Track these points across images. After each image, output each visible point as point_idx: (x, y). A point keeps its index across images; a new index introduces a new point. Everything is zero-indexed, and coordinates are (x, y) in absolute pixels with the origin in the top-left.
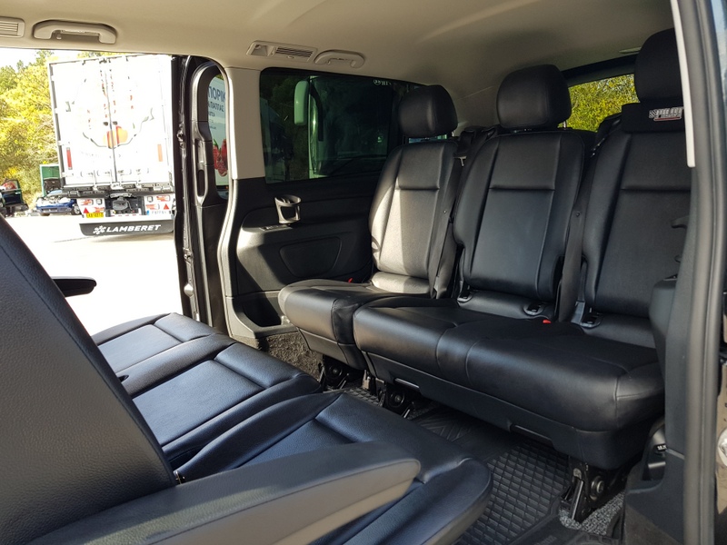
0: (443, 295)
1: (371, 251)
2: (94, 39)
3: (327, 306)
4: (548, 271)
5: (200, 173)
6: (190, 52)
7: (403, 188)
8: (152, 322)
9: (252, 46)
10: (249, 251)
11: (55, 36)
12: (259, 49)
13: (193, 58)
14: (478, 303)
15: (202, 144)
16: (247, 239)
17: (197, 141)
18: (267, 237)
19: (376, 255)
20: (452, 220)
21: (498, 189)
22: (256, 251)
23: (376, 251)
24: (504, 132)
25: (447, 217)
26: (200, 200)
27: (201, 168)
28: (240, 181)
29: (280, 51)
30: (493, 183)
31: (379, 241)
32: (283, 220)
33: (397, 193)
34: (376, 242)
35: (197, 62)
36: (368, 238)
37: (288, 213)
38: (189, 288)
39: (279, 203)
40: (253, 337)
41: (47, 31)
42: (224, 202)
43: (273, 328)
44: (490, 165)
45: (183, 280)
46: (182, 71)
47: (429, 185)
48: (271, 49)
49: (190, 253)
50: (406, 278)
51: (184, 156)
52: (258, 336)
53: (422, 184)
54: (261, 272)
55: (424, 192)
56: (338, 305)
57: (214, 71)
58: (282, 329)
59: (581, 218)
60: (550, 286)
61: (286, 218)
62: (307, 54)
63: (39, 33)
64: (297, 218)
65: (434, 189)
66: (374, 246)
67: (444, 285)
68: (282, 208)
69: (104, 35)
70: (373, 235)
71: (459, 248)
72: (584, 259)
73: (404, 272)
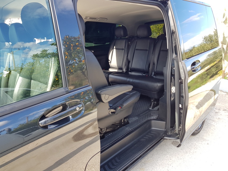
0: (126, 72)
1: (109, 63)
4: (147, 66)
7: (116, 49)
14: (133, 73)
20: (127, 56)
21: (137, 50)
24: (138, 38)
29: (90, 18)
30: (136, 48)
31: (110, 60)
44: (135, 45)
47: (122, 48)
48: (88, 18)
53: (120, 48)
55: (121, 50)
59: (153, 56)
60: (147, 69)
67: (126, 70)
71: (129, 62)
72: (154, 64)
73: (117, 67)
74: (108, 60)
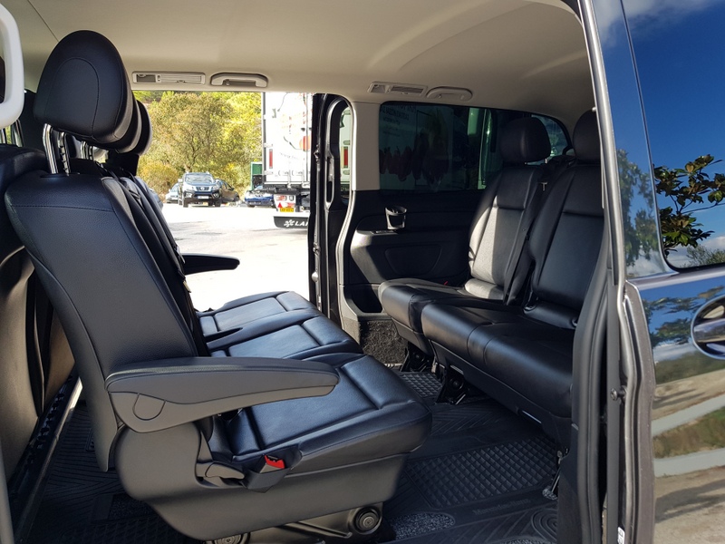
0: (513, 302)
1: (468, 259)
2: (252, 84)
3: (407, 298)
5: (329, 184)
6: (326, 92)
7: (500, 207)
8: (275, 296)
9: (372, 86)
10: (360, 249)
11: (225, 83)
12: (376, 88)
13: (329, 95)
14: (539, 312)
15: (332, 160)
16: (359, 239)
17: (329, 159)
18: (374, 239)
19: (471, 263)
21: (568, 213)
22: (365, 250)
23: (471, 259)
24: (582, 163)
25: (525, 234)
26: (328, 205)
27: (330, 180)
28: (357, 192)
29: (395, 89)
30: (567, 207)
31: (475, 252)
32: (390, 227)
33: (494, 211)
34: (472, 252)
35: (331, 98)
36: (466, 248)
37: (394, 221)
38: (315, 275)
39: (389, 212)
40: (357, 320)
41: (220, 80)
42: (346, 207)
43: (373, 314)
44: (565, 193)
45: (312, 269)
46: (320, 104)
47: (518, 205)
48: (387, 87)
49: (318, 247)
50: (492, 287)
51: (318, 169)
52: (360, 319)
53: (513, 204)
54: (367, 266)
55: (514, 212)
56: (415, 300)
57: (343, 104)
58: (380, 316)
61: (393, 225)
62: (419, 91)
63: (215, 81)
64: (403, 226)
65: (520, 209)
66: (471, 256)
68: (390, 216)
69: (259, 82)
70: (471, 245)
71: (532, 264)
73: (491, 280)
74: (469, 249)
